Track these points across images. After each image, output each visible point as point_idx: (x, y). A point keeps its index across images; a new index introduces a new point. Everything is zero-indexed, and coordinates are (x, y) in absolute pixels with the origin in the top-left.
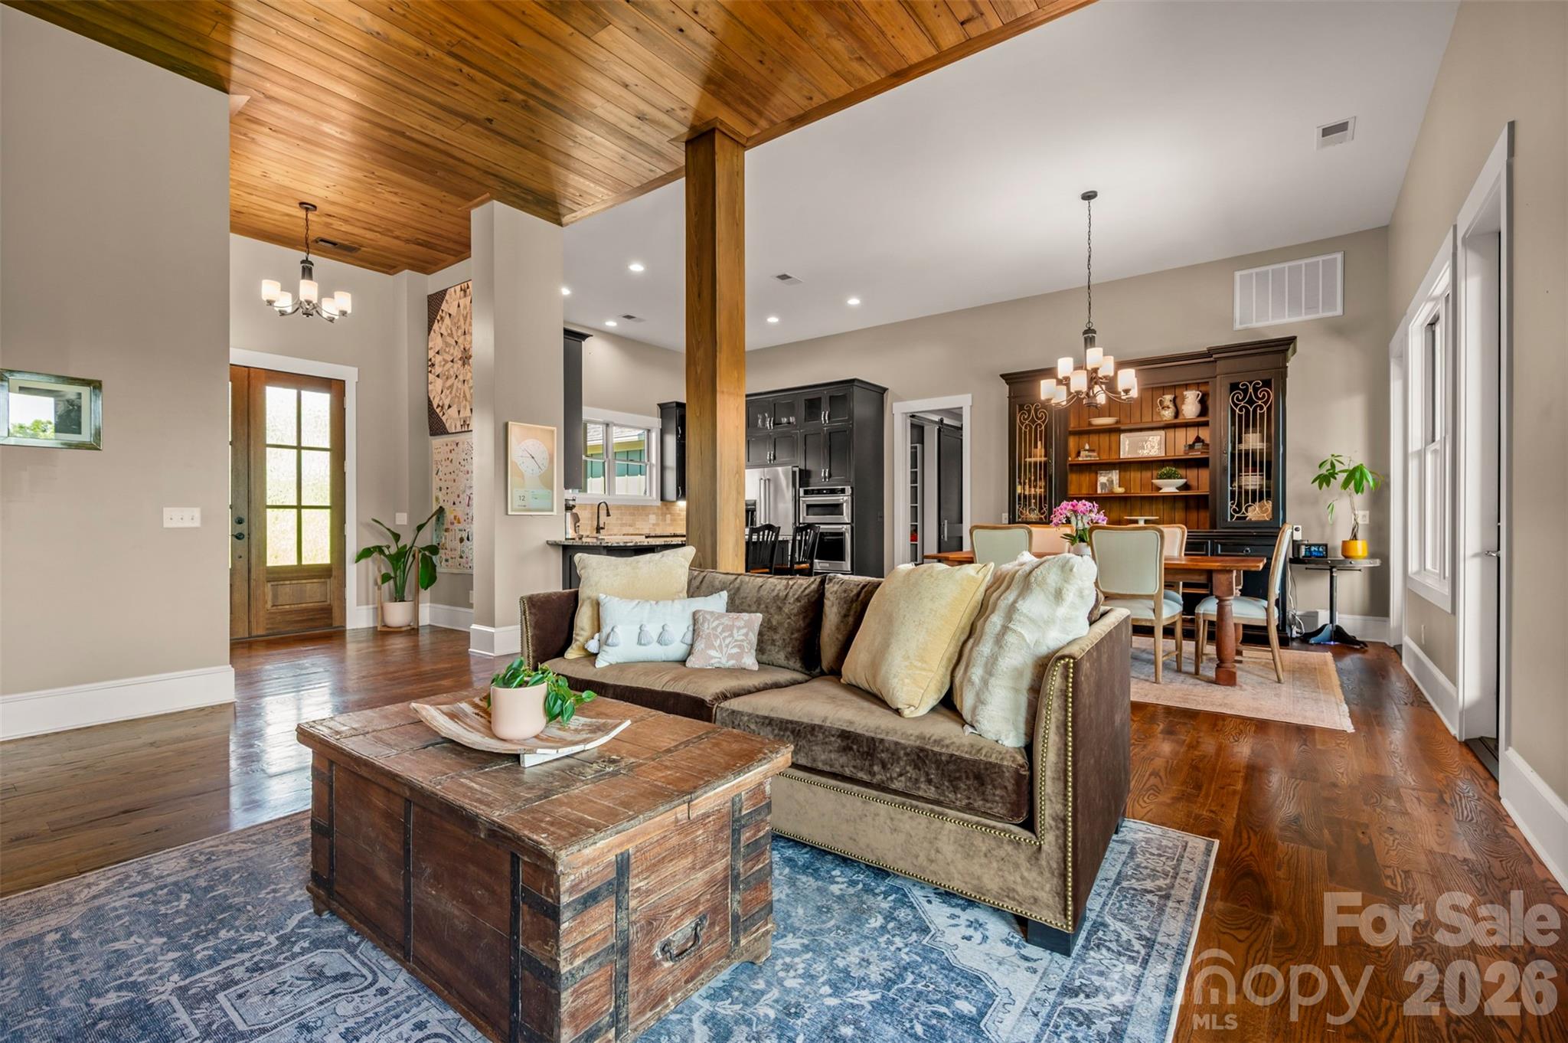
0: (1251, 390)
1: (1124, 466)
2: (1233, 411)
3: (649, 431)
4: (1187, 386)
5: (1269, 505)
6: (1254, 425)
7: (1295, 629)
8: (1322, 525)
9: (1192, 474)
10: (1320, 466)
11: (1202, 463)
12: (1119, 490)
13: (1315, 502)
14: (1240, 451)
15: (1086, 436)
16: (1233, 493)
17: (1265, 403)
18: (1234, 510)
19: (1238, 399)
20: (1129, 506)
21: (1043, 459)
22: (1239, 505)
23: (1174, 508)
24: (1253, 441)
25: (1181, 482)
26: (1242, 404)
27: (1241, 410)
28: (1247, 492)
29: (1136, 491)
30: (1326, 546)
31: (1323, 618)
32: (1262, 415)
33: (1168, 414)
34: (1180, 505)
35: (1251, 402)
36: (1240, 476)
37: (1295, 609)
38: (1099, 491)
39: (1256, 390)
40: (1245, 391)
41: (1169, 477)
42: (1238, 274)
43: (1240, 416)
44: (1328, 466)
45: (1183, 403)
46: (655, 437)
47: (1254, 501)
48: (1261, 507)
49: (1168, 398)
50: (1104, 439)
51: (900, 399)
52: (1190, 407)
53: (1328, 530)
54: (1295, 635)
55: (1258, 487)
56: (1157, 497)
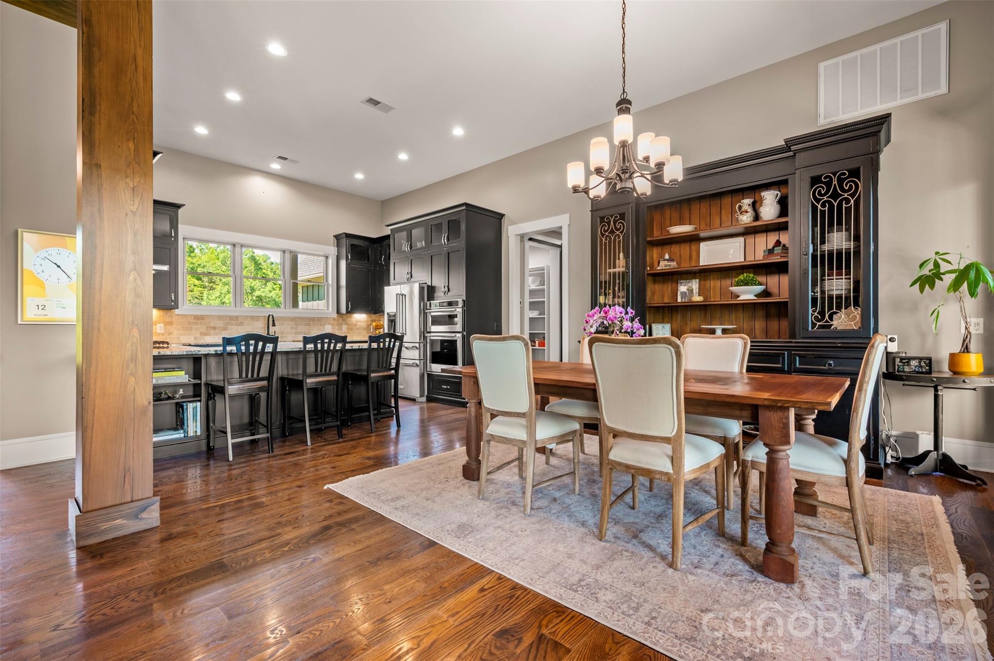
0: (835, 182)
1: (705, 273)
2: (814, 208)
3: (327, 257)
4: (767, 186)
5: (857, 313)
6: (840, 223)
7: (890, 453)
8: (923, 336)
9: (773, 281)
10: (921, 266)
11: (781, 268)
12: (697, 298)
13: (914, 308)
14: (823, 252)
15: (667, 247)
16: (814, 300)
17: (853, 195)
18: (816, 318)
19: (820, 193)
20: (709, 316)
21: (624, 269)
22: (822, 313)
23: (753, 317)
24: (838, 240)
25: (759, 289)
26: (825, 198)
27: (823, 205)
28: (831, 298)
29: (716, 299)
30: (930, 359)
31: (925, 443)
32: (848, 209)
33: (746, 219)
34: (761, 313)
35: (835, 196)
36: (823, 280)
37: (889, 429)
38: (679, 300)
39: (840, 181)
40: (829, 184)
41: (747, 284)
42: (822, 66)
43: (823, 212)
44: (931, 266)
45: (761, 205)
46: (331, 262)
47: (839, 308)
48: (848, 315)
49: (747, 202)
50: (685, 249)
51: (513, 223)
52: (769, 210)
53: (930, 341)
54: (889, 460)
55: (843, 292)
56: (737, 305)
